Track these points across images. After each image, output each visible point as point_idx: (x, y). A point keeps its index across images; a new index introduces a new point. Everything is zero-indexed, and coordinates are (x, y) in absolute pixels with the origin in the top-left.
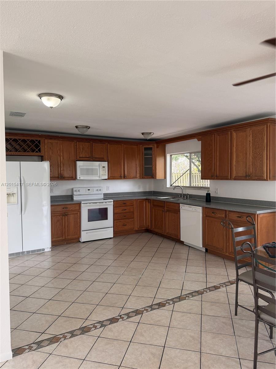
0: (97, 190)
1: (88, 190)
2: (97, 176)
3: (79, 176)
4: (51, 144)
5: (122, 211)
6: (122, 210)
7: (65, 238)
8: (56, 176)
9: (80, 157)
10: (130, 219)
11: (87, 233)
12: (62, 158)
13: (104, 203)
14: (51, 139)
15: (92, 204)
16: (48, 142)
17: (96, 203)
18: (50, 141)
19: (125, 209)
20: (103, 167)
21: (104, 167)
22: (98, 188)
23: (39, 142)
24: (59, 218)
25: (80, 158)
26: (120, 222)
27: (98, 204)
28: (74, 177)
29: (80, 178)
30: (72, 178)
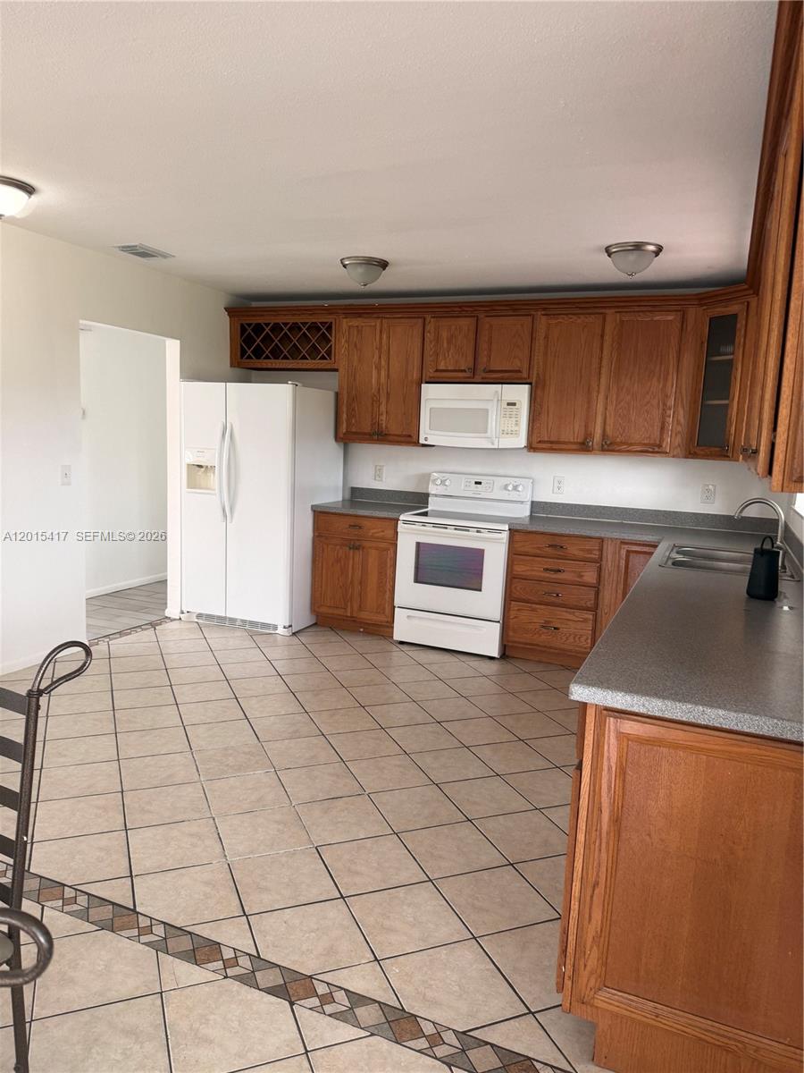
0: (506, 487)
1: (476, 483)
2: (482, 435)
3: (425, 434)
4: (358, 331)
5: (547, 575)
6: (547, 570)
7: (352, 613)
8: (366, 431)
9: (437, 371)
10: (577, 613)
11: (408, 617)
12: (383, 373)
13: (473, 533)
14: (360, 315)
15: (429, 528)
16: (349, 327)
17: (445, 526)
18: (355, 322)
19: (556, 567)
20: (508, 404)
21: (514, 404)
22: (507, 481)
23: (329, 328)
24: (341, 551)
25: (438, 374)
26: (534, 610)
27: (450, 531)
28: (408, 437)
29: (426, 439)
30: (409, 439)
